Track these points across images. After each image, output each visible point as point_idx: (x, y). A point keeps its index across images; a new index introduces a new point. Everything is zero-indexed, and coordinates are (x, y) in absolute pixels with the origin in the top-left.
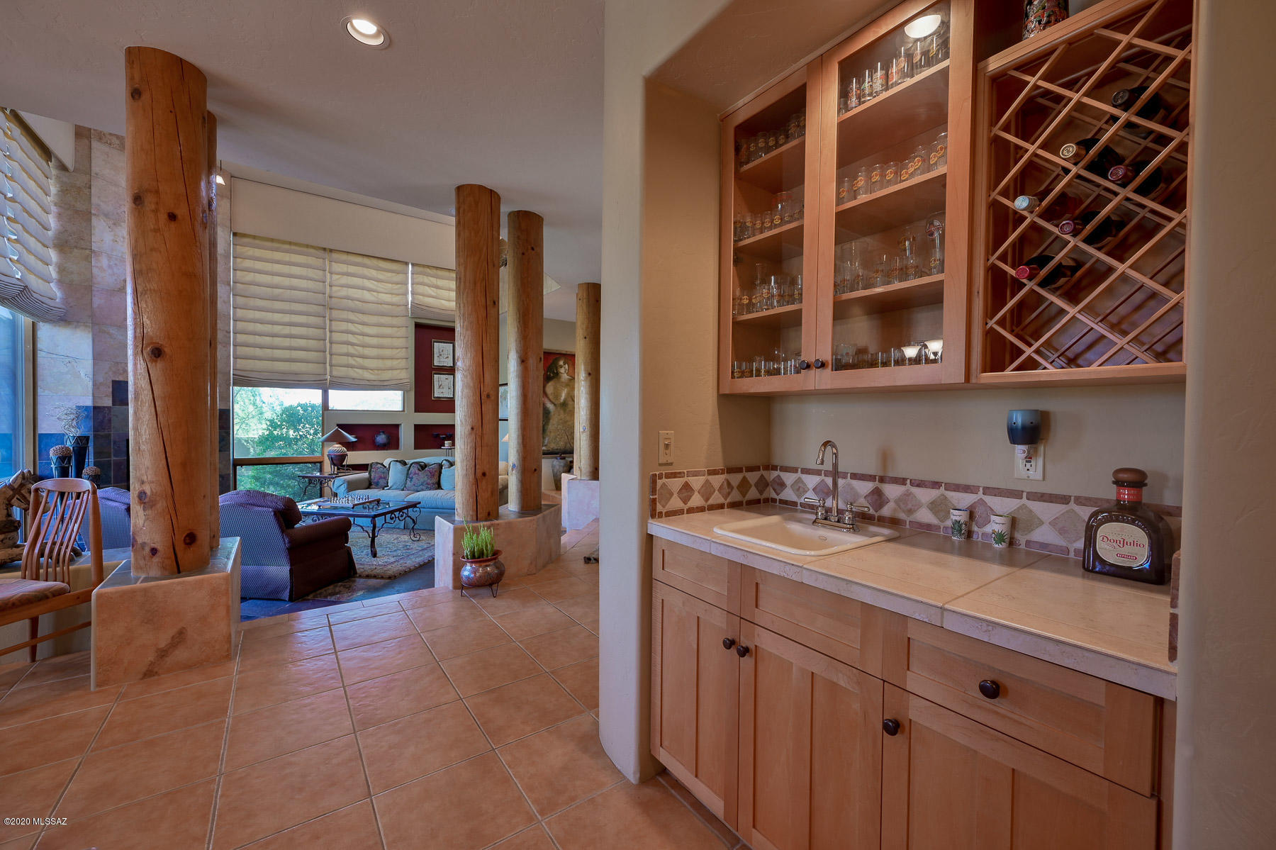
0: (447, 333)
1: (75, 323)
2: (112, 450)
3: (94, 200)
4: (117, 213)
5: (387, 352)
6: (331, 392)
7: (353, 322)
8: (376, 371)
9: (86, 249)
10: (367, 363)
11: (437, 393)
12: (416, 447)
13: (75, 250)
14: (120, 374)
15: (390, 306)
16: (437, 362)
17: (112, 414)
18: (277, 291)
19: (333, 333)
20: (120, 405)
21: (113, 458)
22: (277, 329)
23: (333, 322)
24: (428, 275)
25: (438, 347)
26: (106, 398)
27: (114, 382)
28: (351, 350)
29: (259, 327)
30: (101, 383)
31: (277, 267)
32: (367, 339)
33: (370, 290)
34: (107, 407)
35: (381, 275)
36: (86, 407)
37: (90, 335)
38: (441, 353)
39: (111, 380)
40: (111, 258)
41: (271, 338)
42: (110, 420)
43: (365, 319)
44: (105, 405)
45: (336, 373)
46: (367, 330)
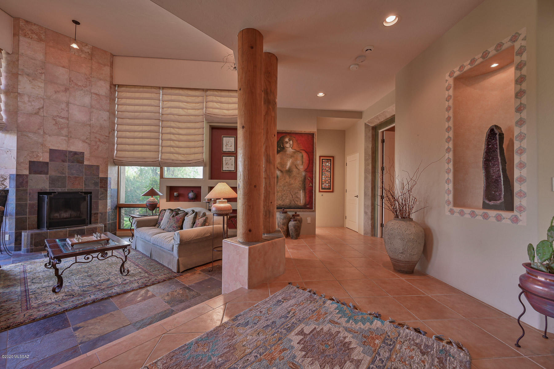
0: (231, 131)
1: (10, 131)
2: (28, 198)
3: (21, 67)
4: (35, 74)
5: (192, 144)
6: (165, 168)
7: (173, 128)
8: (186, 155)
9: (16, 93)
10: (181, 150)
11: (225, 168)
13: (12, 94)
14: (35, 158)
15: (195, 117)
16: (225, 149)
17: (29, 178)
19: (163, 135)
20: (34, 174)
21: (28, 202)
22: (136, 134)
23: (163, 129)
24: (216, 96)
25: (225, 140)
26: (25, 170)
27: (30, 162)
28: (172, 143)
29: (128, 134)
30: (22, 162)
31: (137, 101)
32: (181, 137)
33: (183, 108)
34: (26, 175)
35: (189, 99)
36: (11, 174)
37: (16, 137)
38: (228, 143)
39: (28, 160)
40: (30, 97)
41: (133, 139)
42: (27, 182)
43: (180, 125)
44: (24, 174)
45: (163, 157)
46: (181, 131)
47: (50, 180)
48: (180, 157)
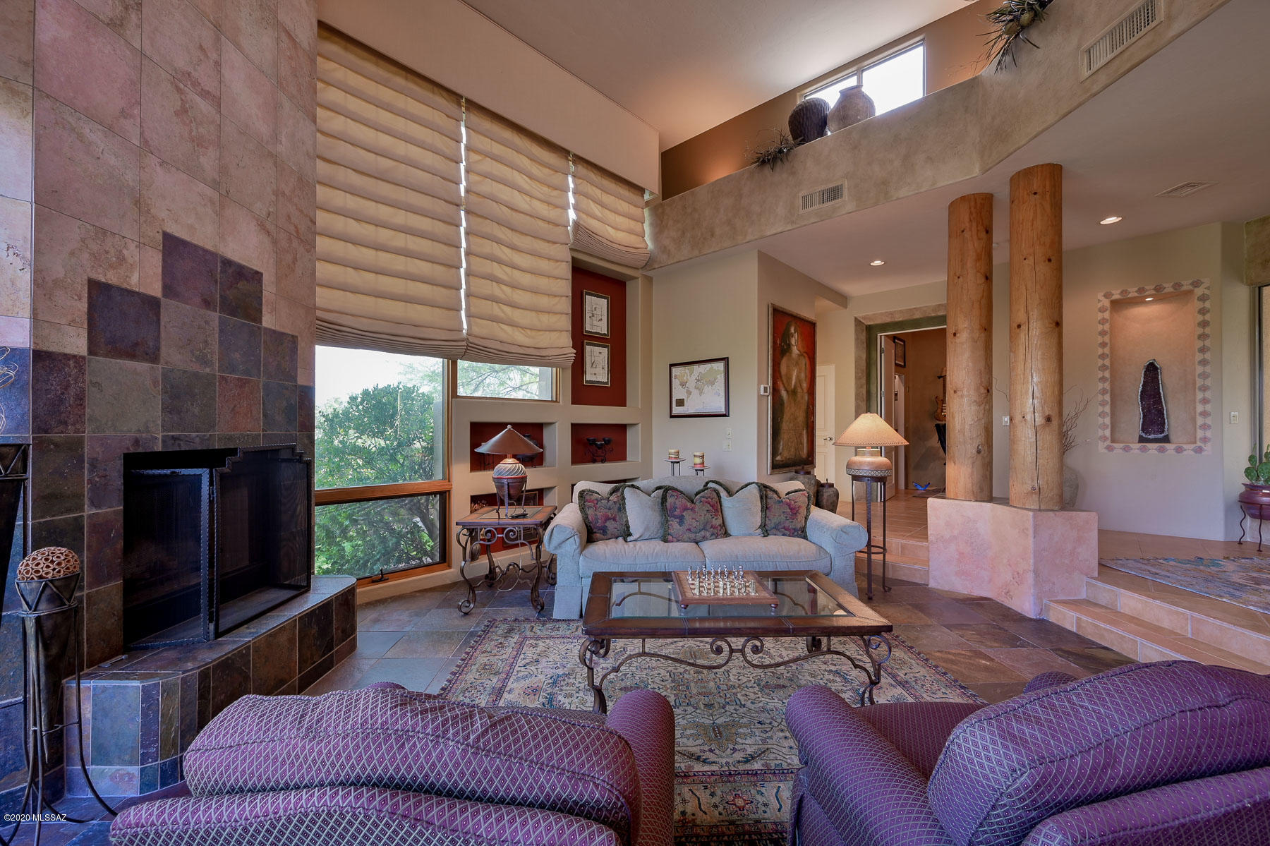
2: (87, 487)
5: (542, 301)
6: (462, 364)
7: (498, 242)
8: (528, 331)
10: (517, 315)
11: (591, 375)
12: (574, 462)
14: (110, 266)
15: (546, 224)
16: (587, 324)
17: (87, 377)
18: (385, 163)
20: (107, 354)
21: (88, 511)
22: (384, 235)
23: (471, 238)
24: (592, 183)
25: (588, 301)
26: (71, 331)
27: (93, 285)
28: (495, 291)
30: (55, 282)
32: (517, 275)
33: (521, 191)
34: (74, 356)
36: (13, 350)
37: (27, 125)
38: (594, 312)
39: (85, 277)
41: (372, 252)
42: (80, 398)
43: (517, 240)
44: (67, 351)
45: (476, 330)
46: (518, 259)
47: (164, 392)
48: (519, 337)
